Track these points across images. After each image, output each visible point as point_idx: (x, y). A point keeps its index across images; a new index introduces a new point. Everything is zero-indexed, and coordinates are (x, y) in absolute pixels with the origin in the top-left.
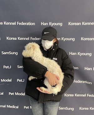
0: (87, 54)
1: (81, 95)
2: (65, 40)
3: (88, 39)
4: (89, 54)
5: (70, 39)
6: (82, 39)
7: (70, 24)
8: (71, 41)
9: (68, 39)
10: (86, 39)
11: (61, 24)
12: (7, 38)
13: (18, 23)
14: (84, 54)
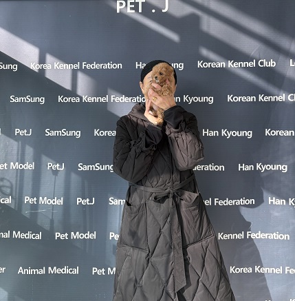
0: (242, 134)
1: (233, 236)
2: (191, 101)
3: (244, 99)
4: (247, 134)
5: (203, 99)
6: (229, 98)
7: (202, 64)
8: (206, 103)
9: (198, 99)
10: (239, 99)
11: (181, 66)
12: (60, 99)
13: (84, 66)
14: (237, 133)
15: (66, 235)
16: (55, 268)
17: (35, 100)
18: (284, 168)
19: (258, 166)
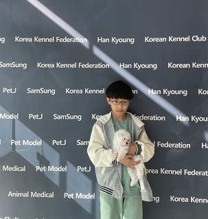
0: (179, 92)
1: (172, 172)
2: (140, 67)
3: (181, 66)
4: (183, 92)
5: (149, 66)
6: (169, 65)
7: (148, 39)
8: (151, 69)
9: (145, 66)
10: (177, 66)
11: (132, 40)
12: (38, 65)
13: (57, 40)
14: (175, 92)
15: (44, 168)
16: (36, 193)
17: (19, 65)
19: (193, 118)
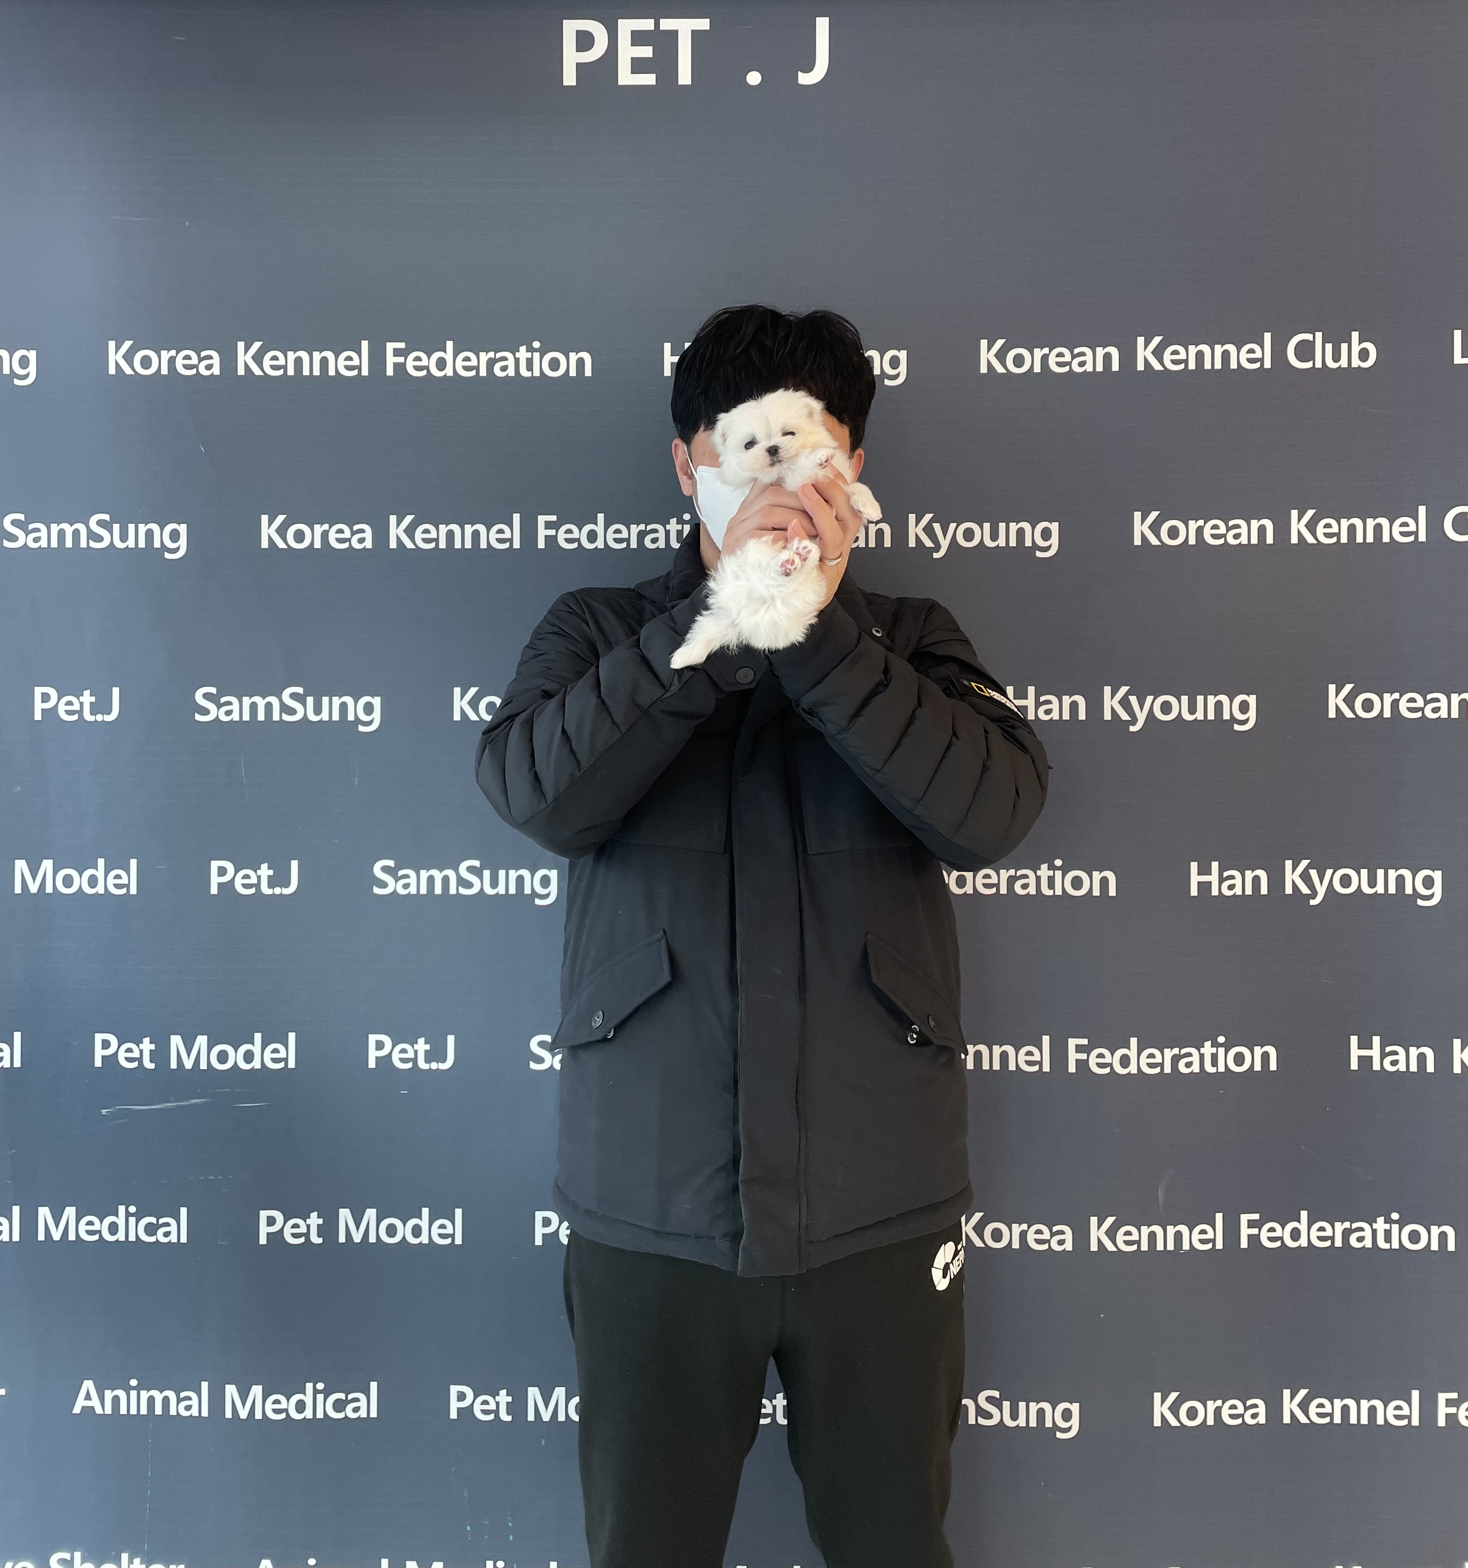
0: (1205, 709)
1: (1165, 1238)
2: (945, 544)
3: (1213, 531)
4: (1231, 707)
5: (1008, 534)
6: (1141, 528)
7: (1001, 356)
8: (1023, 553)
9: (982, 534)
10: (1187, 532)
11: (894, 363)
12: (268, 531)
13: (391, 360)
14: (1180, 707)
15: (315, 1220)
16: (257, 1391)
17: (138, 535)
18: (1428, 882)
19: (1292, 877)
